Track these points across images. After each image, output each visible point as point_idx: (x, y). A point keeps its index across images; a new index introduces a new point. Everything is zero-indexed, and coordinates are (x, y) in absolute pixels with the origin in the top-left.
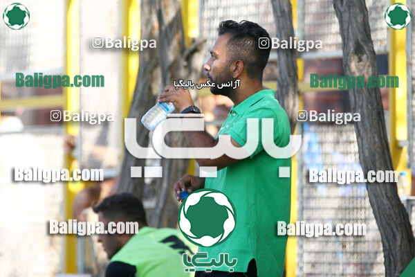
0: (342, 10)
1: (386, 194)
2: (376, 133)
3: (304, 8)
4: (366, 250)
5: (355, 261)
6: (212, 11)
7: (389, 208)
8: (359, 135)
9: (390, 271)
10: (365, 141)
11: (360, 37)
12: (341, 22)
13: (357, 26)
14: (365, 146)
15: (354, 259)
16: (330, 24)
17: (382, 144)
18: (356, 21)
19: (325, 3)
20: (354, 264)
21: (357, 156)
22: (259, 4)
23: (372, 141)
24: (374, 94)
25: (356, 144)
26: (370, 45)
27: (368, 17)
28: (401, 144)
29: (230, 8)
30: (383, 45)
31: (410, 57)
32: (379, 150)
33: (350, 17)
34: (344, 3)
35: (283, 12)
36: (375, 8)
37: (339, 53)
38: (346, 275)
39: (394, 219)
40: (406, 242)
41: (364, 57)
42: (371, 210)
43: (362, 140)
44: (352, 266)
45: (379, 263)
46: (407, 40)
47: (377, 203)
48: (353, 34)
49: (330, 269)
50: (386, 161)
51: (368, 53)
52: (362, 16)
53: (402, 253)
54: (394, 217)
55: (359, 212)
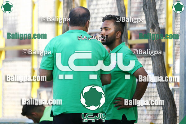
0: (146, 10)
1: (164, 86)
2: (160, 61)
3: (130, 9)
4: (155, 109)
5: (151, 114)
6: (93, 10)
7: (165, 92)
8: (153, 62)
9: (165, 118)
10: (155, 64)
11: (153, 21)
12: (146, 15)
13: (152, 17)
14: (156, 66)
15: (150, 113)
16: (141, 16)
17: (162, 66)
18: (152, 15)
19: (139, 7)
20: (150, 115)
21: (152, 70)
22: (112, 8)
23: (158, 64)
24: (159, 45)
25: (152, 65)
26: (158, 25)
27: (157, 14)
28: (170, 66)
29: (100, 9)
30: (163, 25)
31: (174, 30)
32: (161, 68)
33: (149, 13)
34: (147, 8)
35: (122, 11)
36: (160, 10)
37: (145, 28)
38: (147, 119)
39: (167, 97)
40: (172, 106)
41: (155, 30)
42: (158, 93)
43: (154, 64)
44: (149, 116)
45: (161, 115)
46: (173, 23)
47: (160, 90)
48: (151, 20)
49: (141, 117)
50: (164, 72)
51: (157, 28)
52: (155, 13)
53: (170, 111)
54: (167, 96)
55: (153, 94)
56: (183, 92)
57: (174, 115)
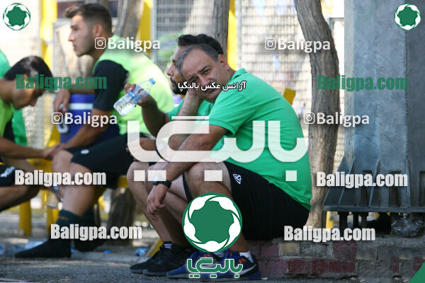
1: (312, 13)
7: (315, 26)
9: (316, 78)
15: (285, 68)
20: (285, 72)
47: (305, 21)
53: (326, 63)
54: (319, 33)
55: (289, 29)
56: (352, 26)
57: (333, 73)
